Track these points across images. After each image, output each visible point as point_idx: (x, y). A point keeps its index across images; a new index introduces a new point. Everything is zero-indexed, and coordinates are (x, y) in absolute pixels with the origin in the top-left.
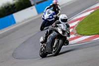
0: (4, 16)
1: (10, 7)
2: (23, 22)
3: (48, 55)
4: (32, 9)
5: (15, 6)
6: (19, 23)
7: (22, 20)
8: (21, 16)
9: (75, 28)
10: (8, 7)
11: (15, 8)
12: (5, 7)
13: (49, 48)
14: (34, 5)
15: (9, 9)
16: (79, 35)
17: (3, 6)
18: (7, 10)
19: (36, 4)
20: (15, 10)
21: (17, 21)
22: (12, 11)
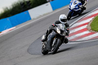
0: (19, 12)
1: (26, 3)
2: (38, 18)
3: (49, 52)
4: (47, 5)
5: (30, 3)
6: (34, 19)
7: (38, 16)
8: (36, 13)
9: (89, 25)
10: (24, 3)
11: (31, 4)
12: (20, 3)
13: (48, 46)
14: (49, 1)
15: (25, 6)
16: (93, 31)
17: (19, 3)
18: (23, 6)
19: (51, 1)
20: (31, 6)
21: (32, 17)
22: (28, 7)
